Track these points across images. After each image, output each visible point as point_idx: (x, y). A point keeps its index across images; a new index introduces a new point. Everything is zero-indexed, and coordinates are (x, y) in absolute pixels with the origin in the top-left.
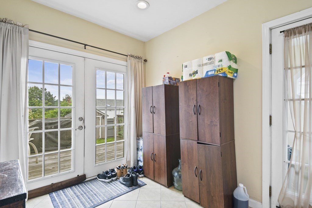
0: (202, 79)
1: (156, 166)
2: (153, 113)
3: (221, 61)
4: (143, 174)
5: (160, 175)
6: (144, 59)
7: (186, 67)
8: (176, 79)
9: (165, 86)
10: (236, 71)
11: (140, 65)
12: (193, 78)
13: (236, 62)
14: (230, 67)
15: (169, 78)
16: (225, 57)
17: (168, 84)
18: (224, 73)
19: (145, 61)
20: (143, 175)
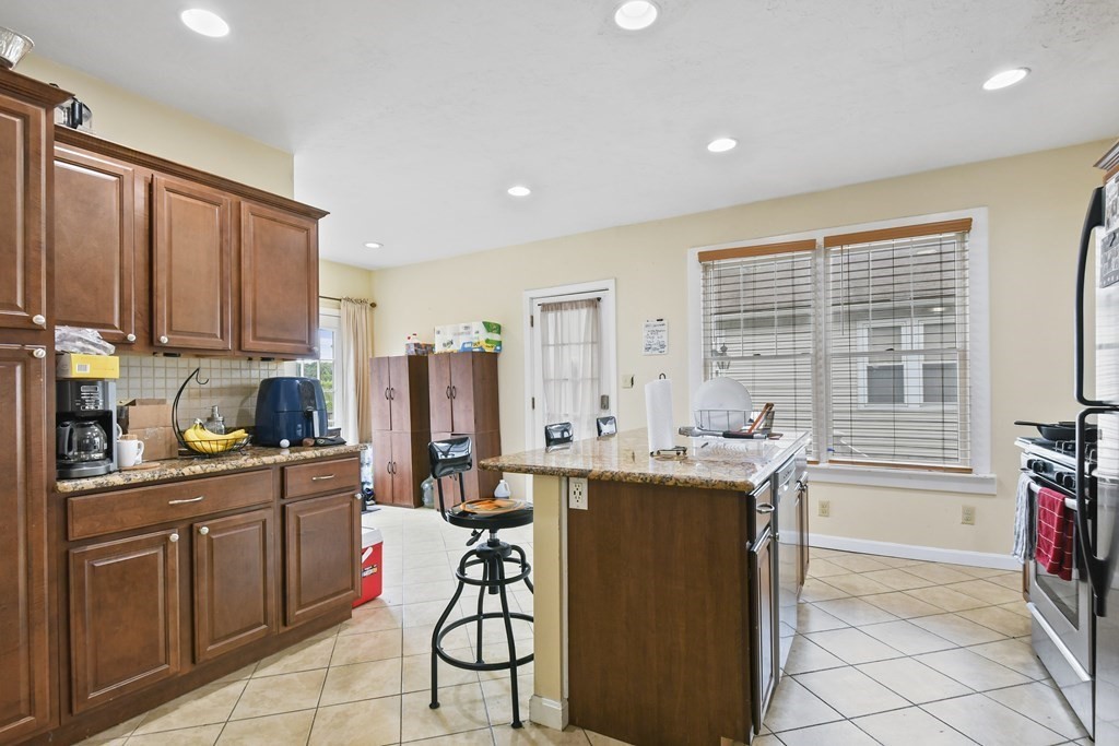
0: (458, 353)
1: (397, 480)
2: (391, 398)
3: (477, 332)
4: (373, 499)
5: (401, 497)
6: (370, 302)
7: (439, 332)
8: (426, 346)
9: (410, 358)
10: (500, 343)
11: (362, 315)
12: (449, 350)
13: (499, 332)
14: (487, 341)
15: (415, 345)
16: (482, 329)
17: (414, 354)
18: (481, 347)
19: (373, 305)
20: (372, 502)
